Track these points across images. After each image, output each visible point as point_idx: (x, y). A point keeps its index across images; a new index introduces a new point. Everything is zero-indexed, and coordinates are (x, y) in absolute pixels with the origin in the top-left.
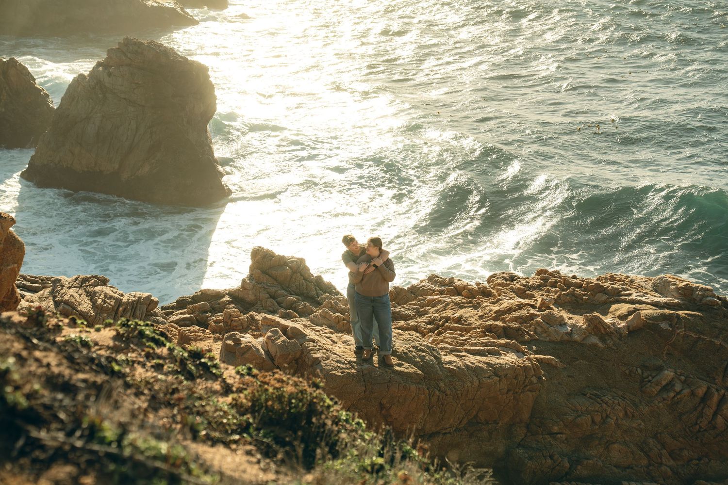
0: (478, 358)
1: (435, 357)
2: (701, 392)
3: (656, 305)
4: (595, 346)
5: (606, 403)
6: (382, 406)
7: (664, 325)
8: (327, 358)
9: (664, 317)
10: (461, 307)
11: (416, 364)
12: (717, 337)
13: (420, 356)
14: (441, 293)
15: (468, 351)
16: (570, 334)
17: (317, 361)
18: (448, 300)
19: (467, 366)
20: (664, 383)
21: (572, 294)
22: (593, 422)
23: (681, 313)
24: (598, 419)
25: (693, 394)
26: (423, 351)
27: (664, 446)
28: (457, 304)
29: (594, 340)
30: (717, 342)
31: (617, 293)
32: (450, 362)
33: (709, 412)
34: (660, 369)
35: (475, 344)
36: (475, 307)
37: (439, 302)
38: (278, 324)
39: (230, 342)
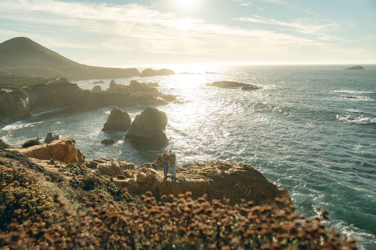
0: (194, 180)
1: (184, 179)
2: (244, 188)
3: (238, 169)
4: (222, 178)
5: (223, 191)
6: (170, 189)
7: (238, 173)
8: (159, 178)
9: (238, 171)
10: (197, 169)
11: (179, 180)
12: (249, 176)
13: (180, 179)
14: (196, 165)
15: (193, 178)
16: (218, 175)
17: (157, 179)
18: (195, 167)
19: (191, 181)
20: (236, 186)
21: (222, 166)
22: (220, 195)
23: (242, 171)
24: (221, 194)
25: (242, 189)
26: (181, 177)
27: (235, 200)
28: (197, 168)
29: (222, 176)
30: (249, 177)
31: (231, 166)
32: (187, 180)
33: (245, 193)
34: (236, 183)
35: (195, 177)
36: (200, 169)
37: (193, 167)
38: (150, 170)
39: (138, 174)
